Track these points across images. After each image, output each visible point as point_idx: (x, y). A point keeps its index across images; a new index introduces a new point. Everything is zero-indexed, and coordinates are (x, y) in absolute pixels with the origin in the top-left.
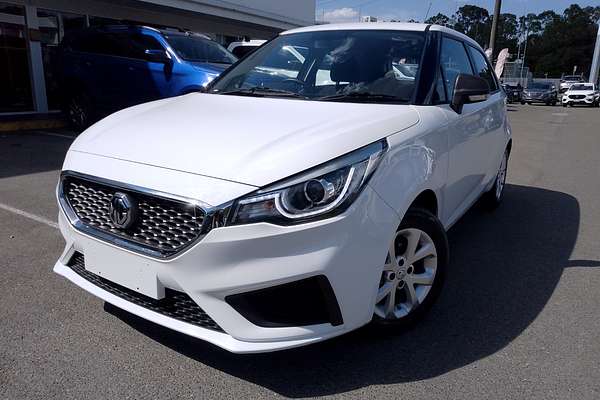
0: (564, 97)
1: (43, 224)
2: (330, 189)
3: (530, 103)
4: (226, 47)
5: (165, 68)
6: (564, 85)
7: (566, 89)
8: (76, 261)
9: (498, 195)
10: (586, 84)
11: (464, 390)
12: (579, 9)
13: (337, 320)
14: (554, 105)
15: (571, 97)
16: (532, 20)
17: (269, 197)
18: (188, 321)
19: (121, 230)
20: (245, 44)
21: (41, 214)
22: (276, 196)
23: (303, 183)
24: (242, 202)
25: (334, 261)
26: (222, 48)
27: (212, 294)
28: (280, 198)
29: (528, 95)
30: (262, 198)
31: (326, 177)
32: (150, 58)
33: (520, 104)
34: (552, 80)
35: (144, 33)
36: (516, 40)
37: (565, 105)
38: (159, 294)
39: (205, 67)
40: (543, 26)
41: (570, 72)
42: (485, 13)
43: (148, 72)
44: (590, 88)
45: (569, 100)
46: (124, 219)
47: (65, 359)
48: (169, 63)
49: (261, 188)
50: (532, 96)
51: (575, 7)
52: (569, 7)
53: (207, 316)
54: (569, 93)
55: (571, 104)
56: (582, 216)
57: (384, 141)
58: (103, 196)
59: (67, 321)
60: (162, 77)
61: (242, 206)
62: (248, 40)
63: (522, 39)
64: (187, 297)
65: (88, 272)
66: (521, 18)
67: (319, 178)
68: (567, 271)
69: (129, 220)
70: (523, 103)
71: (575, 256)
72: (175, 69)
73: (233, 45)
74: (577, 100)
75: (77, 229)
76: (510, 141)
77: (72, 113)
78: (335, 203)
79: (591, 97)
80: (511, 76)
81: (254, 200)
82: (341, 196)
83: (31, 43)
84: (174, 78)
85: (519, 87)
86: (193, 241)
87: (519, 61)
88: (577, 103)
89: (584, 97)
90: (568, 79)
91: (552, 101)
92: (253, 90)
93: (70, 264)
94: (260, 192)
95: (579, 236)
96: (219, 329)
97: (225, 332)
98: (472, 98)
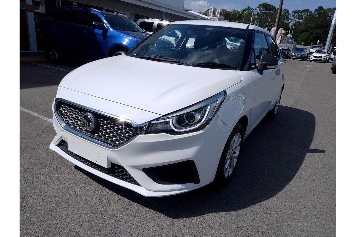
0: (311, 57)
1: (39, 118)
2: (198, 117)
3: (293, 59)
4: (136, 21)
5: (103, 33)
6: (312, 50)
7: (312, 53)
8: (62, 144)
9: (276, 112)
10: (323, 50)
11: (255, 216)
12: (323, 9)
13: (197, 181)
14: (306, 60)
15: (315, 57)
16: (298, 13)
17: (167, 120)
18: (122, 179)
19: (88, 131)
20: (146, 20)
21: (37, 112)
22: (171, 120)
23: (184, 114)
24: (153, 122)
25: (198, 153)
26: (134, 23)
27: (136, 167)
28: (173, 121)
29: (293, 54)
30: (163, 121)
31: (196, 111)
32: (95, 27)
33: (288, 59)
34: (305, 47)
35: (92, 12)
36: (289, 23)
37: (311, 61)
38: (108, 165)
39: (124, 33)
40: (304, 17)
41: (315, 43)
42: (274, 8)
43: (94, 34)
44: (325, 53)
45: (313, 58)
46: (90, 127)
47: (56, 194)
48: (106, 30)
49: (164, 116)
50: (295, 55)
51: (321, 8)
52: (317, 8)
53: (133, 178)
54: (314, 54)
55: (315, 60)
56: (316, 125)
57: (225, 91)
58: (78, 113)
59: (55, 173)
60: (102, 37)
61: (153, 124)
62: (148, 18)
63: (292, 24)
64: (122, 167)
65: (69, 151)
66: (293, 12)
67: (193, 111)
68: (308, 155)
69: (93, 127)
70: (290, 59)
71: (312, 147)
72: (108, 34)
73: (140, 21)
74: (317, 59)
75: (65, 129)
76: (284, 84)
77: (51, 53)
78: (200, 124)
79: (325, 58)
80: (285, 43)
81: (159, 121)
82: (203, 121)
83: (28, 12)
84: (107, 38)
85: (289, 50)
86: (127, 141)
87: (290, 35)
88: (317, 60)
89: (321, 57)
90: (314, 47)
91: (305, 58)
92: (156, 57)
93: (59, 145)
94: (163, 117)
95: (315, 136)
96: (138, 184)
97: (141, 186)
98: (268, 67)
